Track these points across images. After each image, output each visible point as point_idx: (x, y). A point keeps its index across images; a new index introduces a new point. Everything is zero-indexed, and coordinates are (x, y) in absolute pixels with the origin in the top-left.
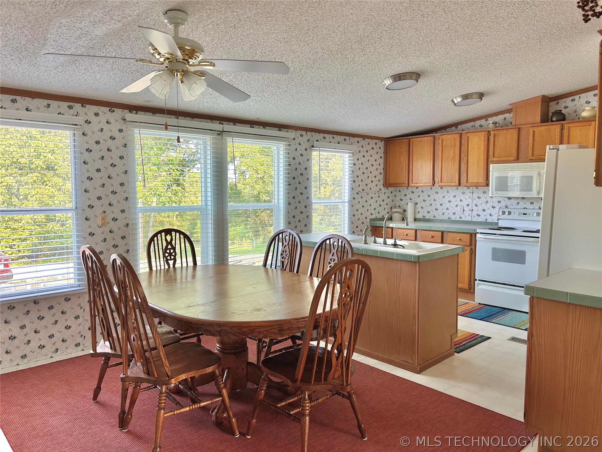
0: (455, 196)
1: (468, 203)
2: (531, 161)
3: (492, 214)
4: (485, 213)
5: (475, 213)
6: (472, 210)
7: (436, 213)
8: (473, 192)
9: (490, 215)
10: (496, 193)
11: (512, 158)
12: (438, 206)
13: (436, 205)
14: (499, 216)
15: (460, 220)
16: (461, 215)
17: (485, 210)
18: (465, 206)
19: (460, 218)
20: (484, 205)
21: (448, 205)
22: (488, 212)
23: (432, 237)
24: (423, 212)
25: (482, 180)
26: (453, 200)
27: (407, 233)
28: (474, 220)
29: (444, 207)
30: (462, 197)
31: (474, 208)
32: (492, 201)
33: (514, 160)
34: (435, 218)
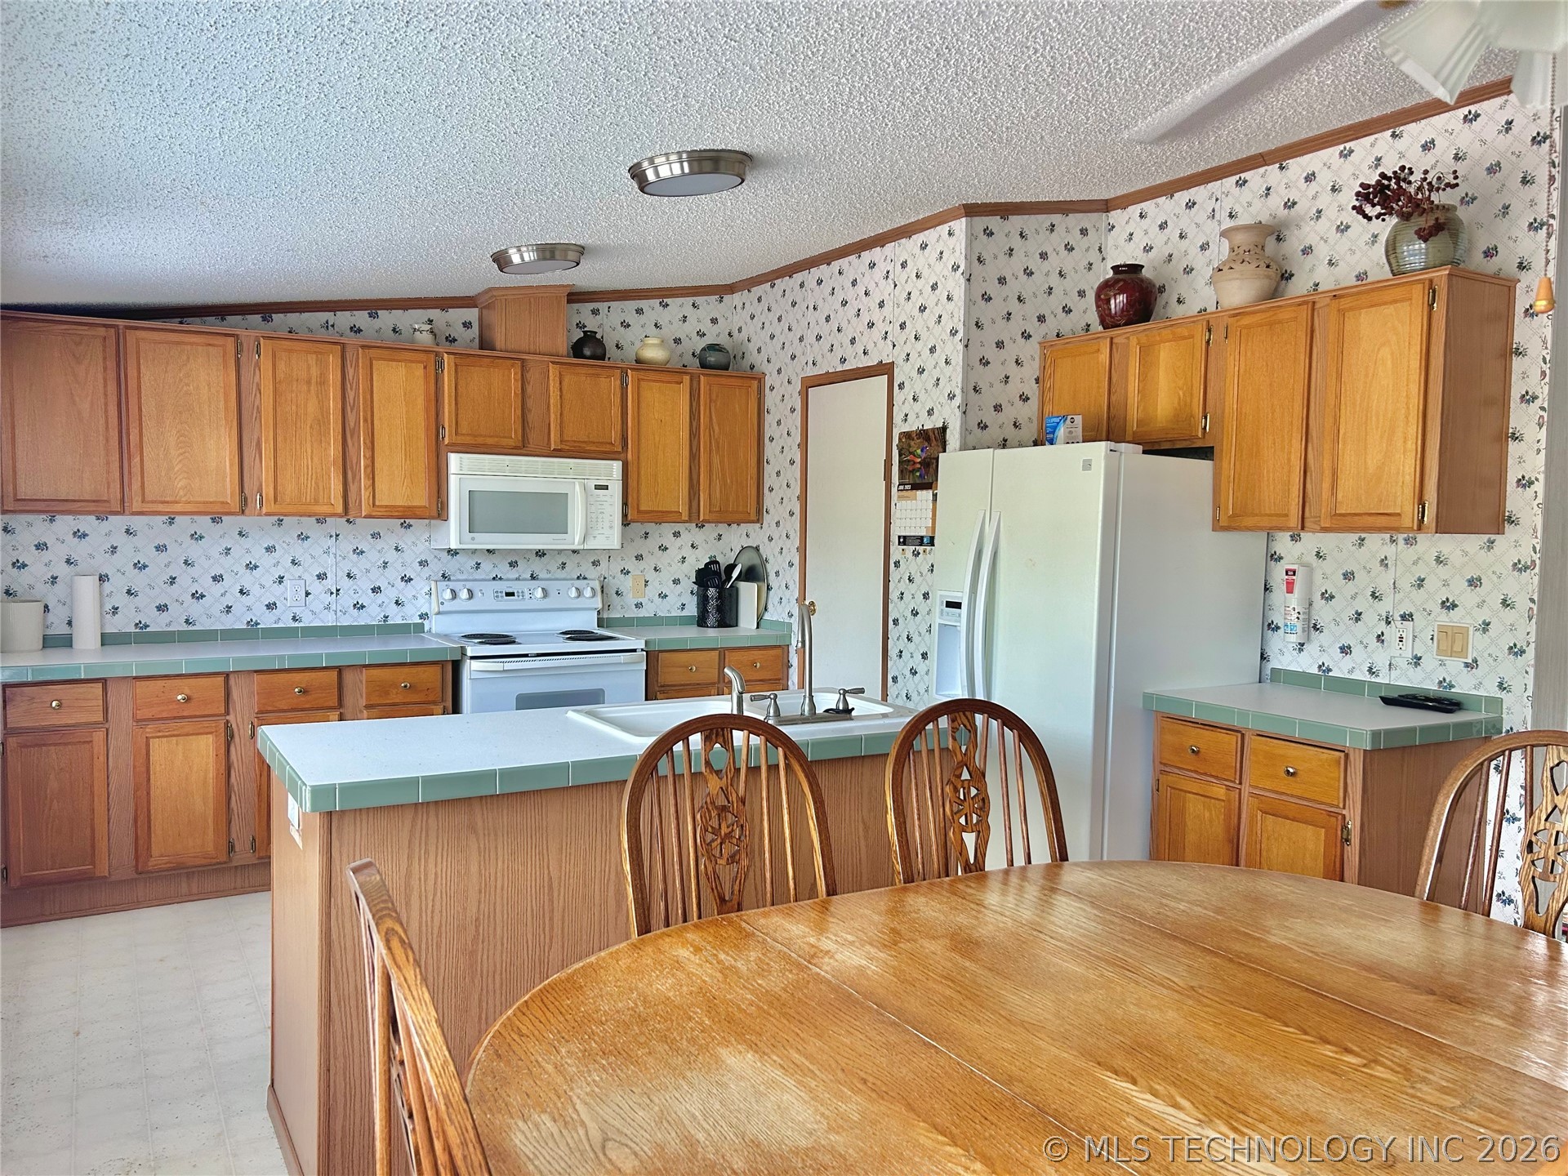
0: (270, 549)
1: (321, 570)
2: (558, 453)
3: (402, 599)
4: (380, 598)
5: (347, 600)
6: (338, 590)
7: (195, 609)
8: (337, 535)
9: (397, 603)
10: (473, 539)
11: (512, 443)
12: (205, 585)
13: (194, 580)
14: (442, 603)
15: (296, 625)
16: (297, 611)
17: (379, 588)
18: (311, 578)
19: (294, 619)
20: (376, 572)
21: (247, 578)
22: (389, 595)
23: (304, 691)
24: (138, 610)
25: (421, 497)
26: (265, 561)
27: (187, 691)
28: (345, 621)
29: (231, 584)
30: (298, 550)
31: (345, 583)
32: (400, 560)
33: (515, 448)
34: (191, 628)
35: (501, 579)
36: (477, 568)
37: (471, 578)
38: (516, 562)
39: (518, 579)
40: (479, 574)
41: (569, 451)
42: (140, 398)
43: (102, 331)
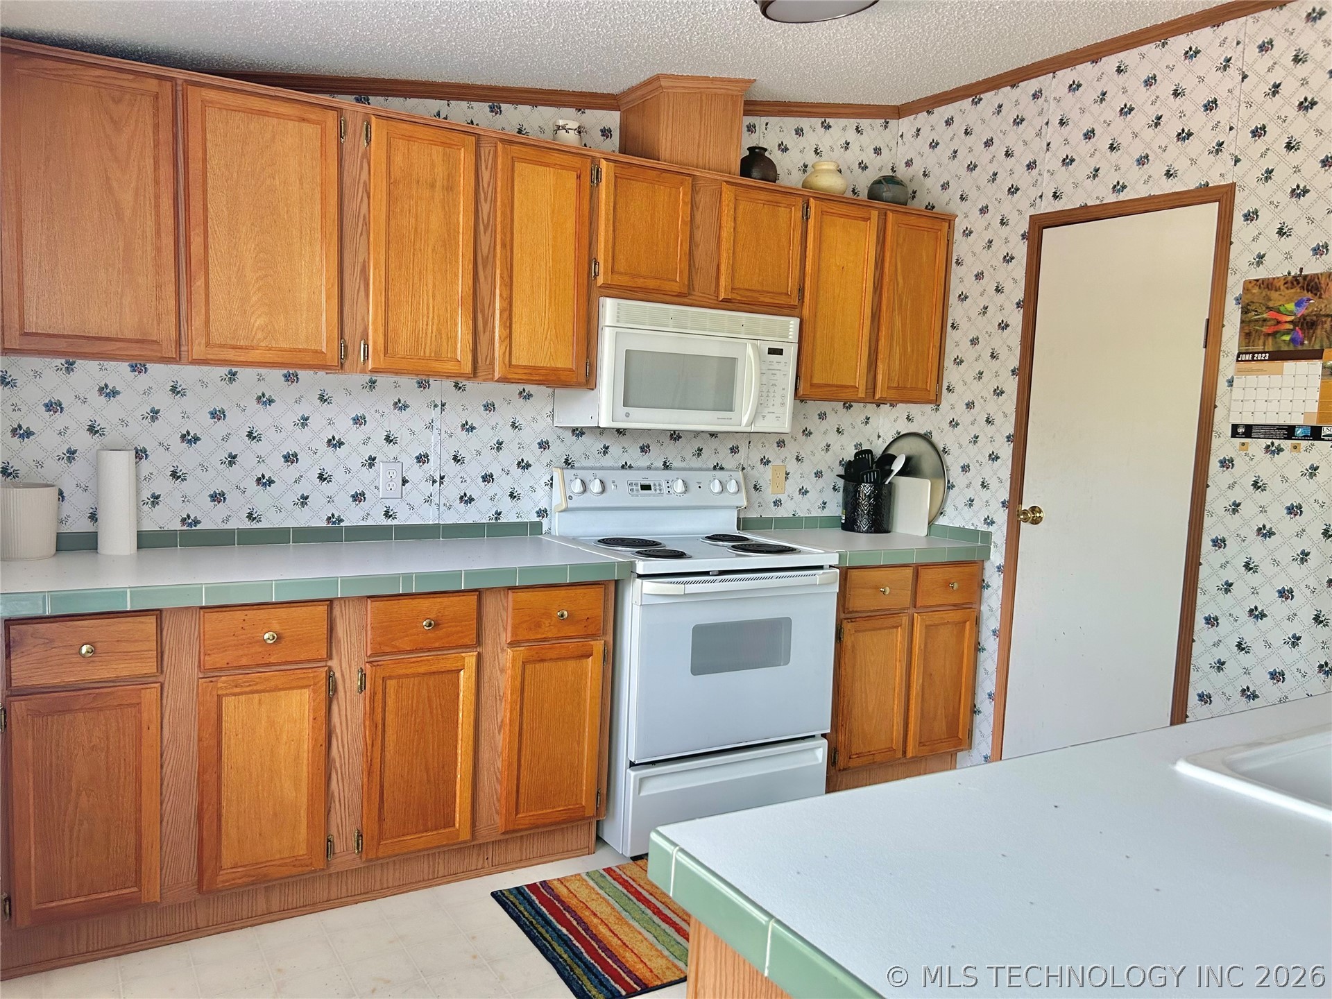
0: (359, 421)
1: (421, 450)
2: (727, 304)
3: (518, 490)
4: (492, 488)
5: (452, 491)
6: (442, 478)
7: (261, 500)
8: (443, 405)
9: (512, 495)
10: (627, 415)
11: (676, 288)
12: (274, 466)
13: (260, 460)
14: (571, 498)
15: (390, 522)
16: (392, 505)
17: (491, 476)
18: (409, 461)
19: (387, 514)
20: (488, 455)
21: (328, 460)
22: (503, 484)
23: (435, 625)
24: (185, 499)
25: (564, 359)
26: (353, 436)
27: (277, 627)
28: (450, 518)
29: (308, 466)
30: (396, 423)
31: (451, 469)
32: (517, 441)
33: (680, 295)
34: (255, 525)
35: (631, 467)
36: (605, 453)
37: (597, 465)
38: (648, 447)
39: (649, 468)
40: (607, 461)
41: (741, 302)
42: (205, 191)
43: (152, 84)
